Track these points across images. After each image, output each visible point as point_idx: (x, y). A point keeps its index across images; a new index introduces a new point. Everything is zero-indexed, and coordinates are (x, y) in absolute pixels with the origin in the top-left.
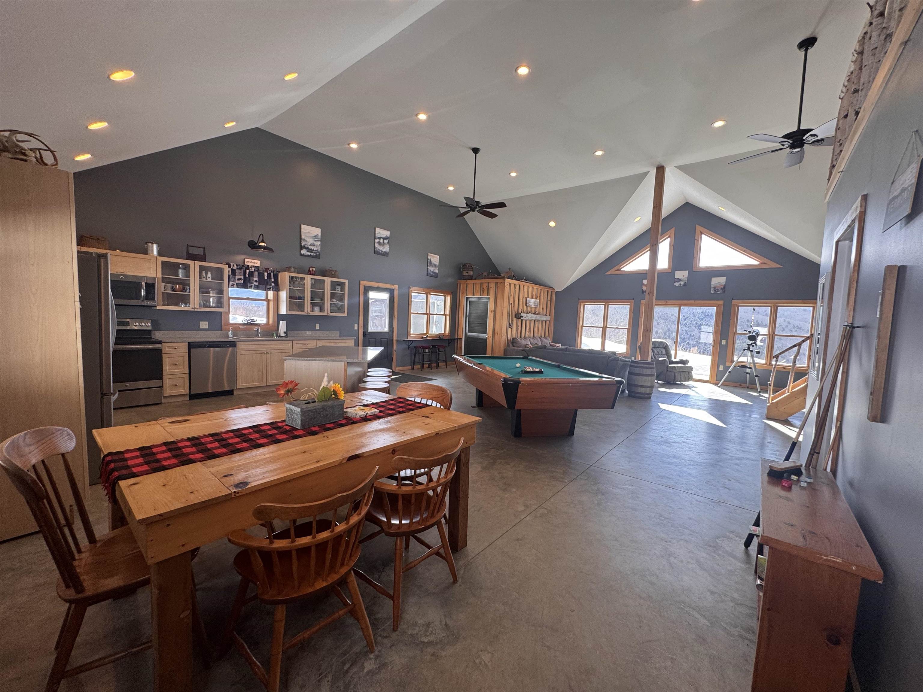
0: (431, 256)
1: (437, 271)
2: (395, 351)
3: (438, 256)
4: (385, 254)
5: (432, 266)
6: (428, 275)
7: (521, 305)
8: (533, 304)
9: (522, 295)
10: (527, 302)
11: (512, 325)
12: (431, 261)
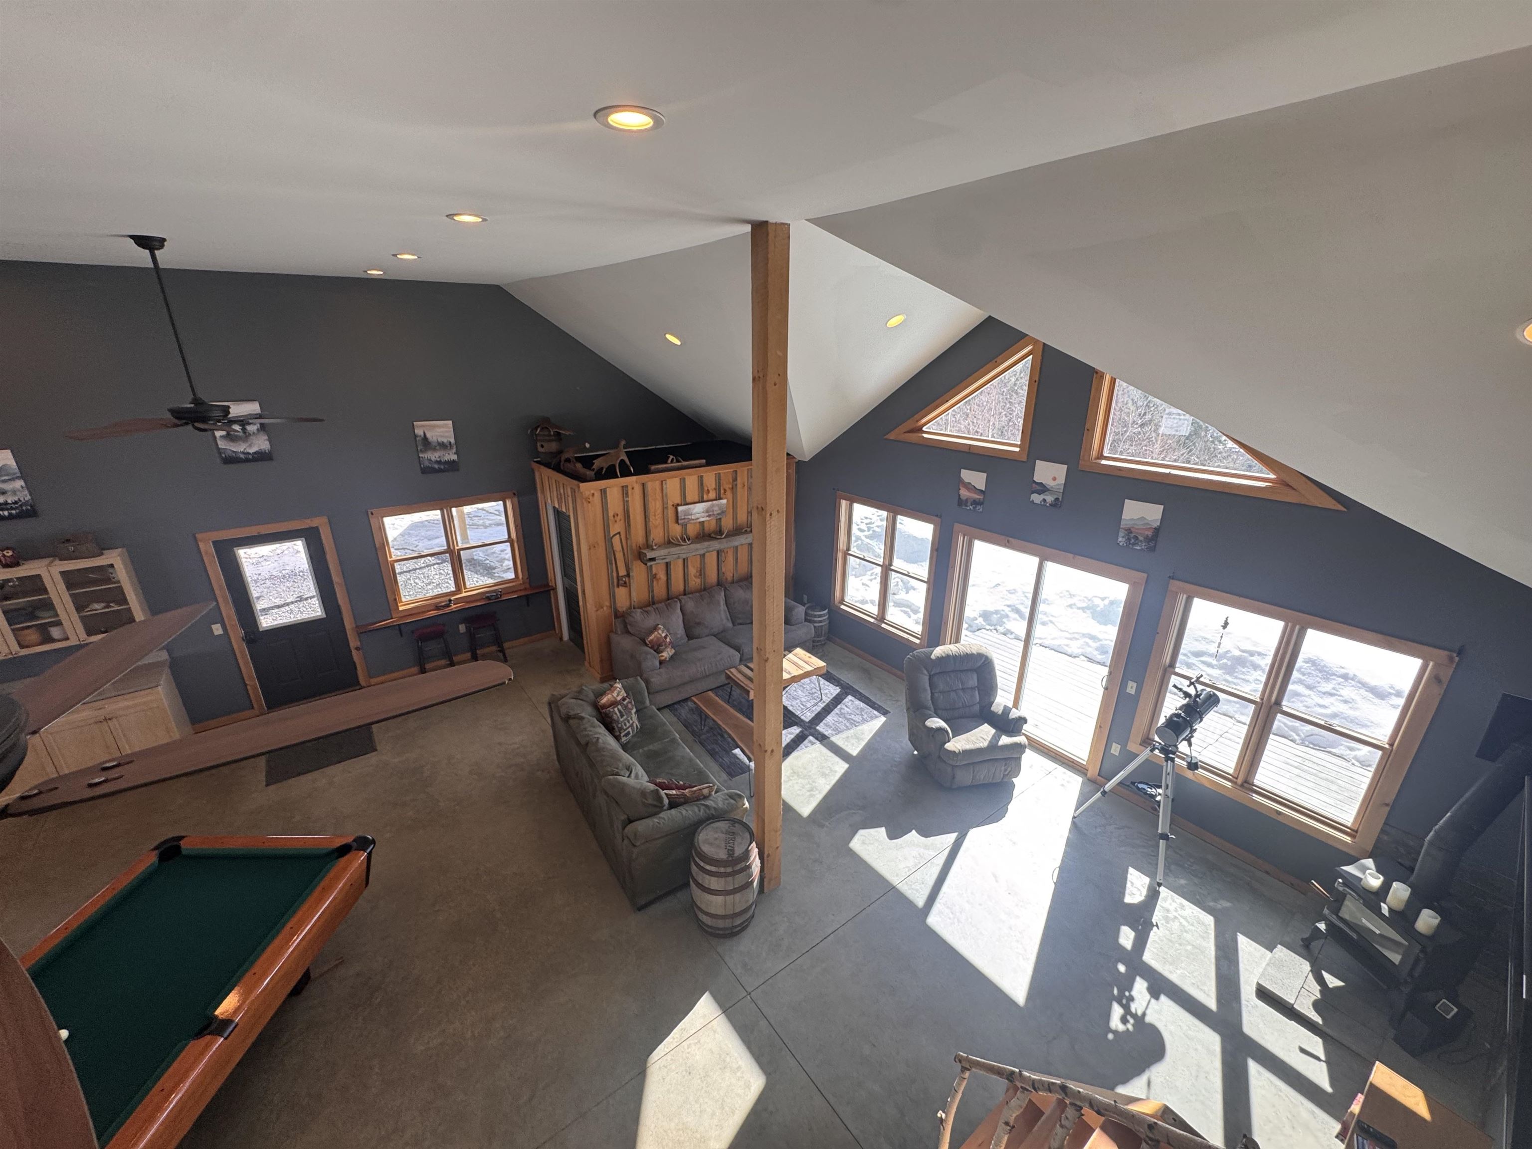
0: (423, 426)
1: (455, 457)
2: (357, 649)
3: (450, 422)
4: (261, 457)
5: (434, 449)
6: (426, 471)
7: (656, 527)
8: (703, 514)
9: (659, 504)
10: (679, 515)
11: (627, 579)
12: (425, 438)
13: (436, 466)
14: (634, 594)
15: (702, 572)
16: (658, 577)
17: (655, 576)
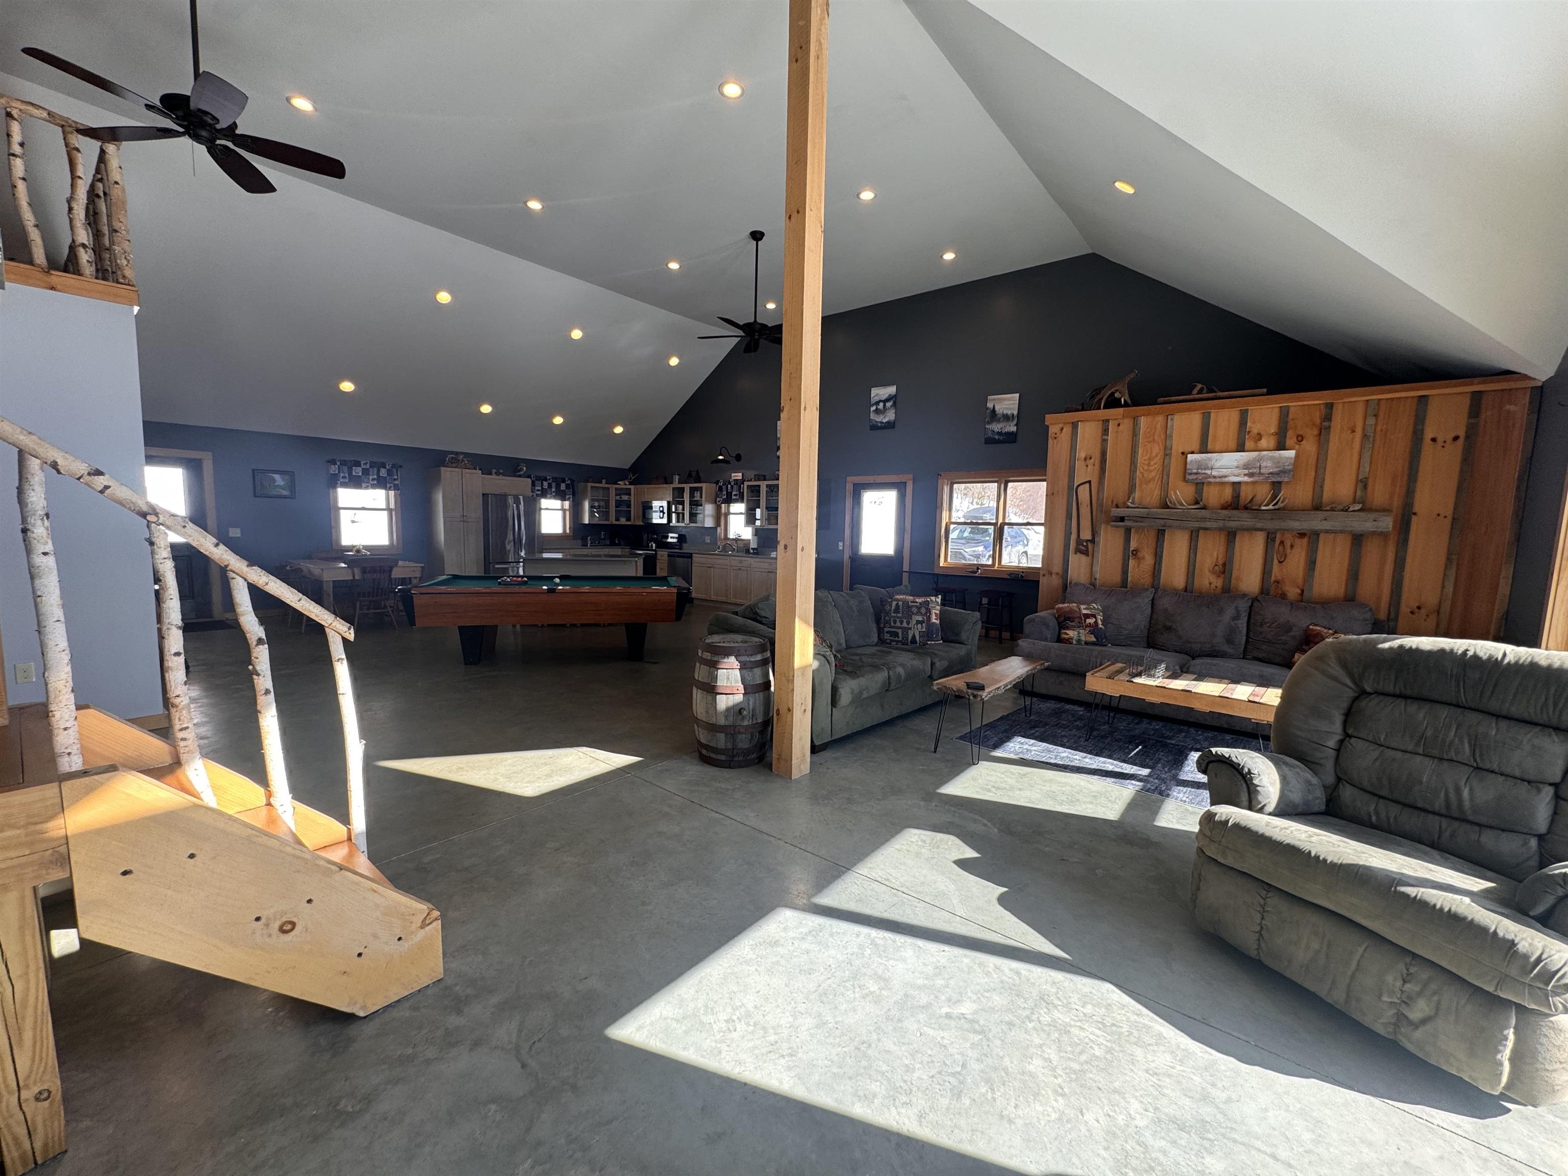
0: (994, 399)
1: (1014, 429)
3: (1017, 395)
4: (890, 425)
5: (999, 421)
6: (989, 441)
7: (1148, 482)
8: (1237, 471)
9: (1157, 449)
10: (1188, 466)
11: (1090, 545)
12: (994, 410)
13: (997, 437)
14: (1097, 568)
15: (1225, 569)
16: (1140, 555)
17: (1135, 553)
